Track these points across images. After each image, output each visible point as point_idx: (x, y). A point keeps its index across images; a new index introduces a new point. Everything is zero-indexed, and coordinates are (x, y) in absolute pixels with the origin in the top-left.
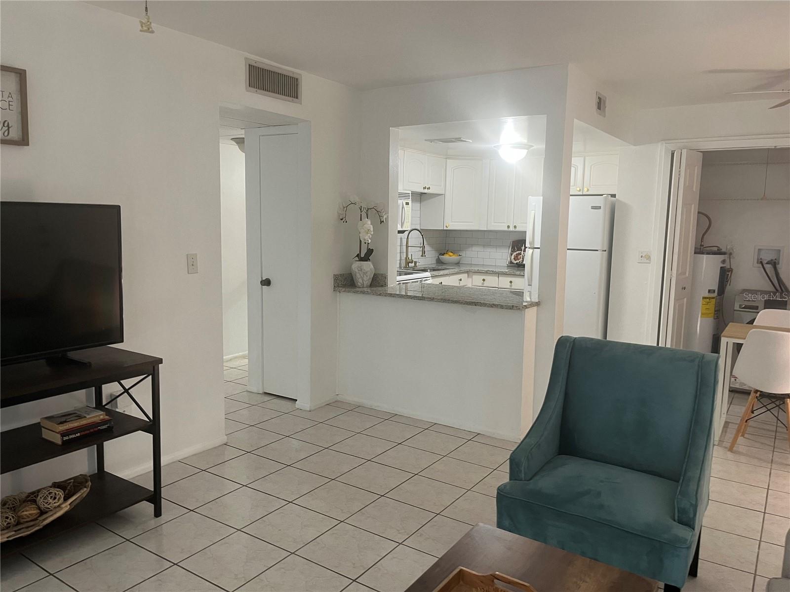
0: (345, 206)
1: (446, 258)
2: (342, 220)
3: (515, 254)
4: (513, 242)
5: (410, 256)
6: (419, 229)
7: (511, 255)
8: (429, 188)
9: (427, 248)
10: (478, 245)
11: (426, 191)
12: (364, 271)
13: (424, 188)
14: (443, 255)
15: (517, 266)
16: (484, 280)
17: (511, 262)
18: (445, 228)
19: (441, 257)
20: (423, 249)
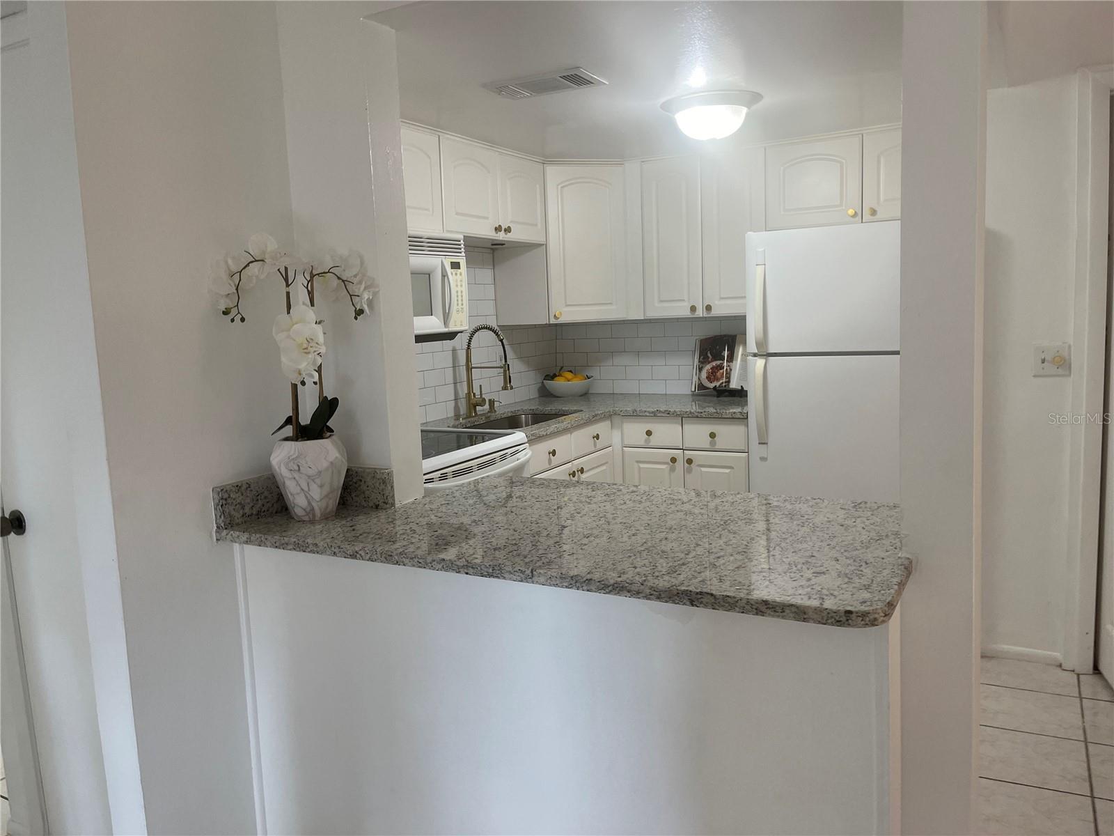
0: (235, 268)
1: (560, 384)
2: (226, 313)
3: (708, 367)
4: (702, 341)
5: (477, 391)
6: (494, 325)
7: (700, 369)
8: (508, 230)
9: (516, 366)
10: (625, 352)
11: (501, 236)
12: (310, 472)
13: (498, 229)
14: (553, 377)
15: (715, 393)
16: (649, 433)
17: (701, 386)
18: (553, 321)
19: (548, 383)
20: (505, 371)
